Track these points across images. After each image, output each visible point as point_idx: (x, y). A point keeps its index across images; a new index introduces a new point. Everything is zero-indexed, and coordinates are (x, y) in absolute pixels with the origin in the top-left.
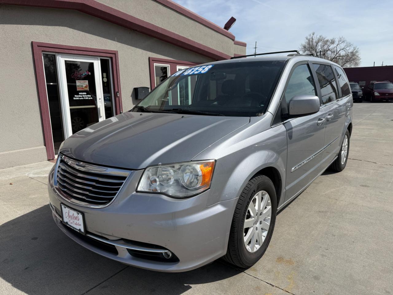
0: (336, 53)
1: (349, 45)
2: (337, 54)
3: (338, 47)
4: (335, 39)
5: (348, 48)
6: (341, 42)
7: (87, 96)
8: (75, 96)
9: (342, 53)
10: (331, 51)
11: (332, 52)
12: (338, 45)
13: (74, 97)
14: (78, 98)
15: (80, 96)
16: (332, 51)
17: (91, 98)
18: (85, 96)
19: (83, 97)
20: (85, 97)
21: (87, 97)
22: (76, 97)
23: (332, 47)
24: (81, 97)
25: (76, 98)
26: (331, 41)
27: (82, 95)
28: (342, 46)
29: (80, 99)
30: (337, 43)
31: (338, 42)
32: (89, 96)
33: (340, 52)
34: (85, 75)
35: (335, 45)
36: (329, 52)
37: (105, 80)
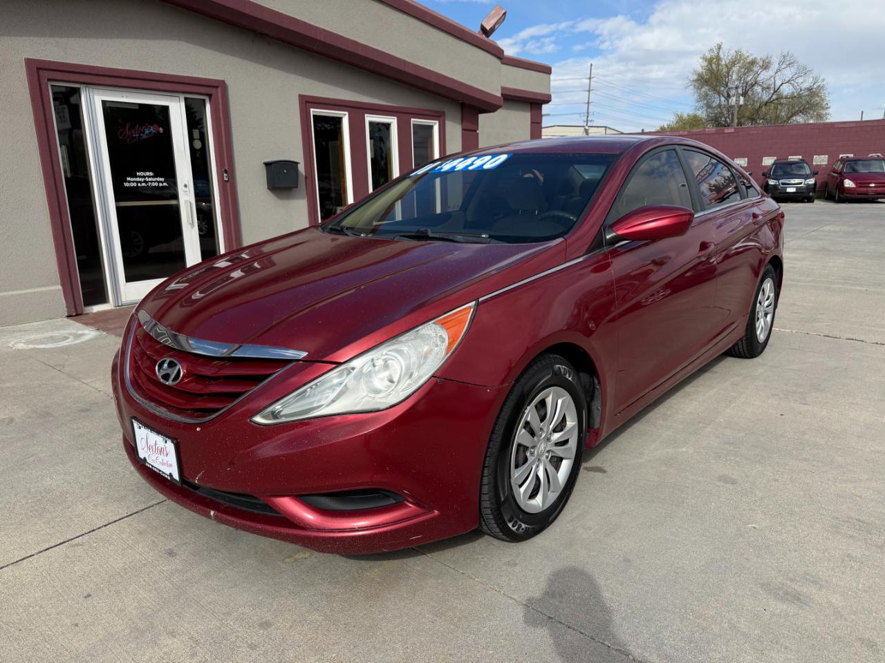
0: (772, 91)
1: (804, 71)
2: (775, 91)
3: (777, 78)
4: (771, 58)
5: (800, 80)
6: (784, 66)
7: (154, 179)
8: (128, 179)
9: (786, 90)
10: (760, 85)
11: (763, 89)
12: (779, 73)
13: (126, 181)
14: (135, 184)
15: (138, 179)
16: (764, 86)
17: (165, 184)
18: (150, 179)
19: (145, 182)
20: (151, 182)
21: (155, 182)
22: (129, 182)
23: (763, 76)
24: (141, 182)
25: (131, 182)
26: (761, 63)
27: (144, 177)
28: (788, 73)
29: (139, 185)
30: (775, 66)
31: (779, 64)
32: (159, 179)
33: (781, 87)
34: (151, 133)
35: (771, 72)
36: (758, 89)
37: (198, 145)
